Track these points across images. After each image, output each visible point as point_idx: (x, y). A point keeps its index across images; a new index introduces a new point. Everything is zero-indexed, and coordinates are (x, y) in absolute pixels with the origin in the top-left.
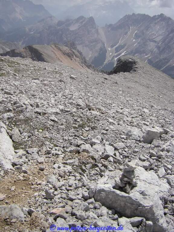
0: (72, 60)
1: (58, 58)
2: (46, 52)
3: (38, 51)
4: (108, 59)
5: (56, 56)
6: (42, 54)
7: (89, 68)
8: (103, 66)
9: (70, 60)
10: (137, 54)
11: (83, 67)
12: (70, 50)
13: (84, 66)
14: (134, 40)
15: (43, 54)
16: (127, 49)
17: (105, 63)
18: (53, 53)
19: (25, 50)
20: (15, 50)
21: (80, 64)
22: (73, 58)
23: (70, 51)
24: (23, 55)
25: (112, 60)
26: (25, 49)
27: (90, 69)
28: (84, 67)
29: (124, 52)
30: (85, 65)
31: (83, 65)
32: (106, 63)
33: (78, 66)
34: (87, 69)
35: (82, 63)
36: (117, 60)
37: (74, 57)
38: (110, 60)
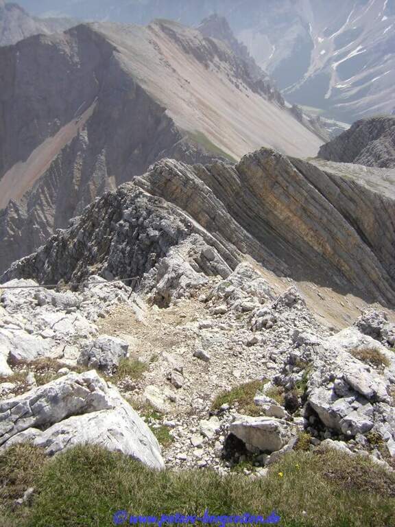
0: (207, 66)
1: (166, 62)
2: (129, 43)
3: (104, 40)
4: (315, 66)
5: (159, 56)
6: (115, 49)
7: (255, 91)
8: (302, 83)
9: (201, 67)
10: (390, 55)
11: (237, 87)
12: (206, 39)
13: (243, 86)
14: (385, 18)
15: (120, 48)
16: (365, 39)
17: (307, 75)
18: (151, 47)
19: (68, 37)
20: (42, 38)
21: (230, 80)
22: (212, 62)
23: (204, 43)
24: (64, 51)
25: (324, 68)
26: (68, 35)
27: (259, 93)
28: (241, 87)
29: (358, 48)
30: (245, 81)
31: (240, 81)
32: (310, 77)
33: (224, 84)
34: (249, 92)
35: (237, 75)
36: (337, 67)
37: (216, 59)
38: (319, 69)
